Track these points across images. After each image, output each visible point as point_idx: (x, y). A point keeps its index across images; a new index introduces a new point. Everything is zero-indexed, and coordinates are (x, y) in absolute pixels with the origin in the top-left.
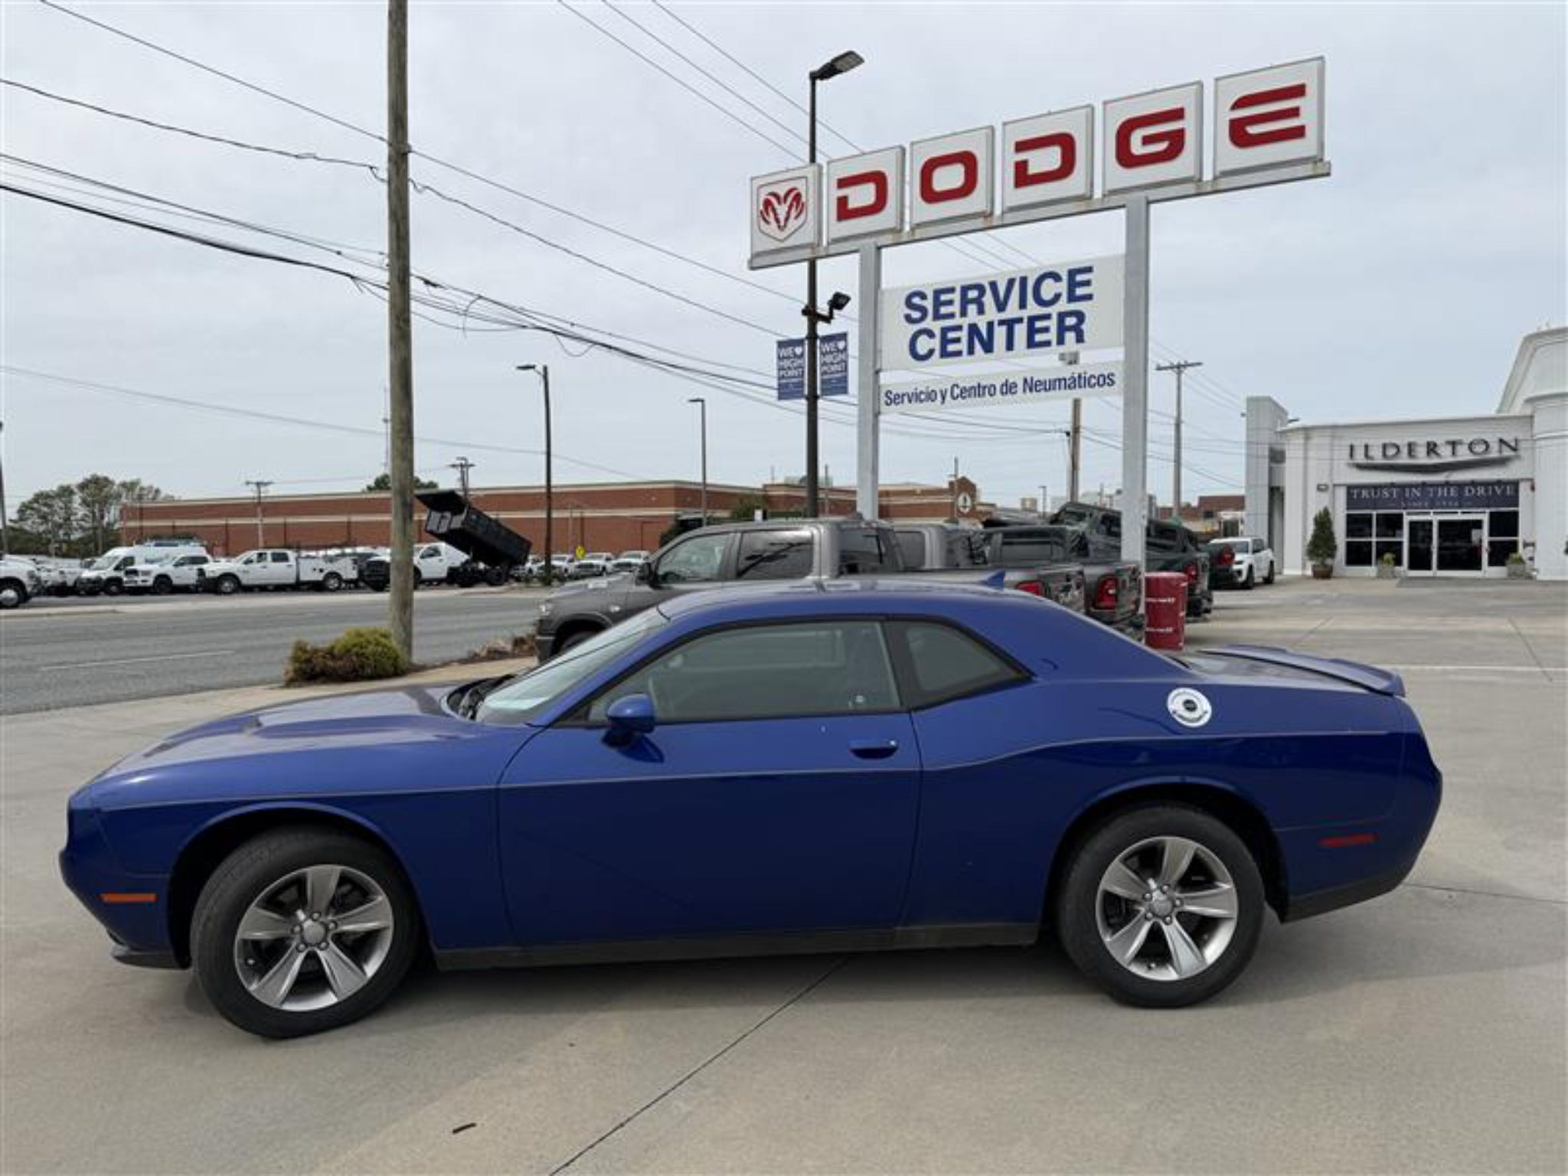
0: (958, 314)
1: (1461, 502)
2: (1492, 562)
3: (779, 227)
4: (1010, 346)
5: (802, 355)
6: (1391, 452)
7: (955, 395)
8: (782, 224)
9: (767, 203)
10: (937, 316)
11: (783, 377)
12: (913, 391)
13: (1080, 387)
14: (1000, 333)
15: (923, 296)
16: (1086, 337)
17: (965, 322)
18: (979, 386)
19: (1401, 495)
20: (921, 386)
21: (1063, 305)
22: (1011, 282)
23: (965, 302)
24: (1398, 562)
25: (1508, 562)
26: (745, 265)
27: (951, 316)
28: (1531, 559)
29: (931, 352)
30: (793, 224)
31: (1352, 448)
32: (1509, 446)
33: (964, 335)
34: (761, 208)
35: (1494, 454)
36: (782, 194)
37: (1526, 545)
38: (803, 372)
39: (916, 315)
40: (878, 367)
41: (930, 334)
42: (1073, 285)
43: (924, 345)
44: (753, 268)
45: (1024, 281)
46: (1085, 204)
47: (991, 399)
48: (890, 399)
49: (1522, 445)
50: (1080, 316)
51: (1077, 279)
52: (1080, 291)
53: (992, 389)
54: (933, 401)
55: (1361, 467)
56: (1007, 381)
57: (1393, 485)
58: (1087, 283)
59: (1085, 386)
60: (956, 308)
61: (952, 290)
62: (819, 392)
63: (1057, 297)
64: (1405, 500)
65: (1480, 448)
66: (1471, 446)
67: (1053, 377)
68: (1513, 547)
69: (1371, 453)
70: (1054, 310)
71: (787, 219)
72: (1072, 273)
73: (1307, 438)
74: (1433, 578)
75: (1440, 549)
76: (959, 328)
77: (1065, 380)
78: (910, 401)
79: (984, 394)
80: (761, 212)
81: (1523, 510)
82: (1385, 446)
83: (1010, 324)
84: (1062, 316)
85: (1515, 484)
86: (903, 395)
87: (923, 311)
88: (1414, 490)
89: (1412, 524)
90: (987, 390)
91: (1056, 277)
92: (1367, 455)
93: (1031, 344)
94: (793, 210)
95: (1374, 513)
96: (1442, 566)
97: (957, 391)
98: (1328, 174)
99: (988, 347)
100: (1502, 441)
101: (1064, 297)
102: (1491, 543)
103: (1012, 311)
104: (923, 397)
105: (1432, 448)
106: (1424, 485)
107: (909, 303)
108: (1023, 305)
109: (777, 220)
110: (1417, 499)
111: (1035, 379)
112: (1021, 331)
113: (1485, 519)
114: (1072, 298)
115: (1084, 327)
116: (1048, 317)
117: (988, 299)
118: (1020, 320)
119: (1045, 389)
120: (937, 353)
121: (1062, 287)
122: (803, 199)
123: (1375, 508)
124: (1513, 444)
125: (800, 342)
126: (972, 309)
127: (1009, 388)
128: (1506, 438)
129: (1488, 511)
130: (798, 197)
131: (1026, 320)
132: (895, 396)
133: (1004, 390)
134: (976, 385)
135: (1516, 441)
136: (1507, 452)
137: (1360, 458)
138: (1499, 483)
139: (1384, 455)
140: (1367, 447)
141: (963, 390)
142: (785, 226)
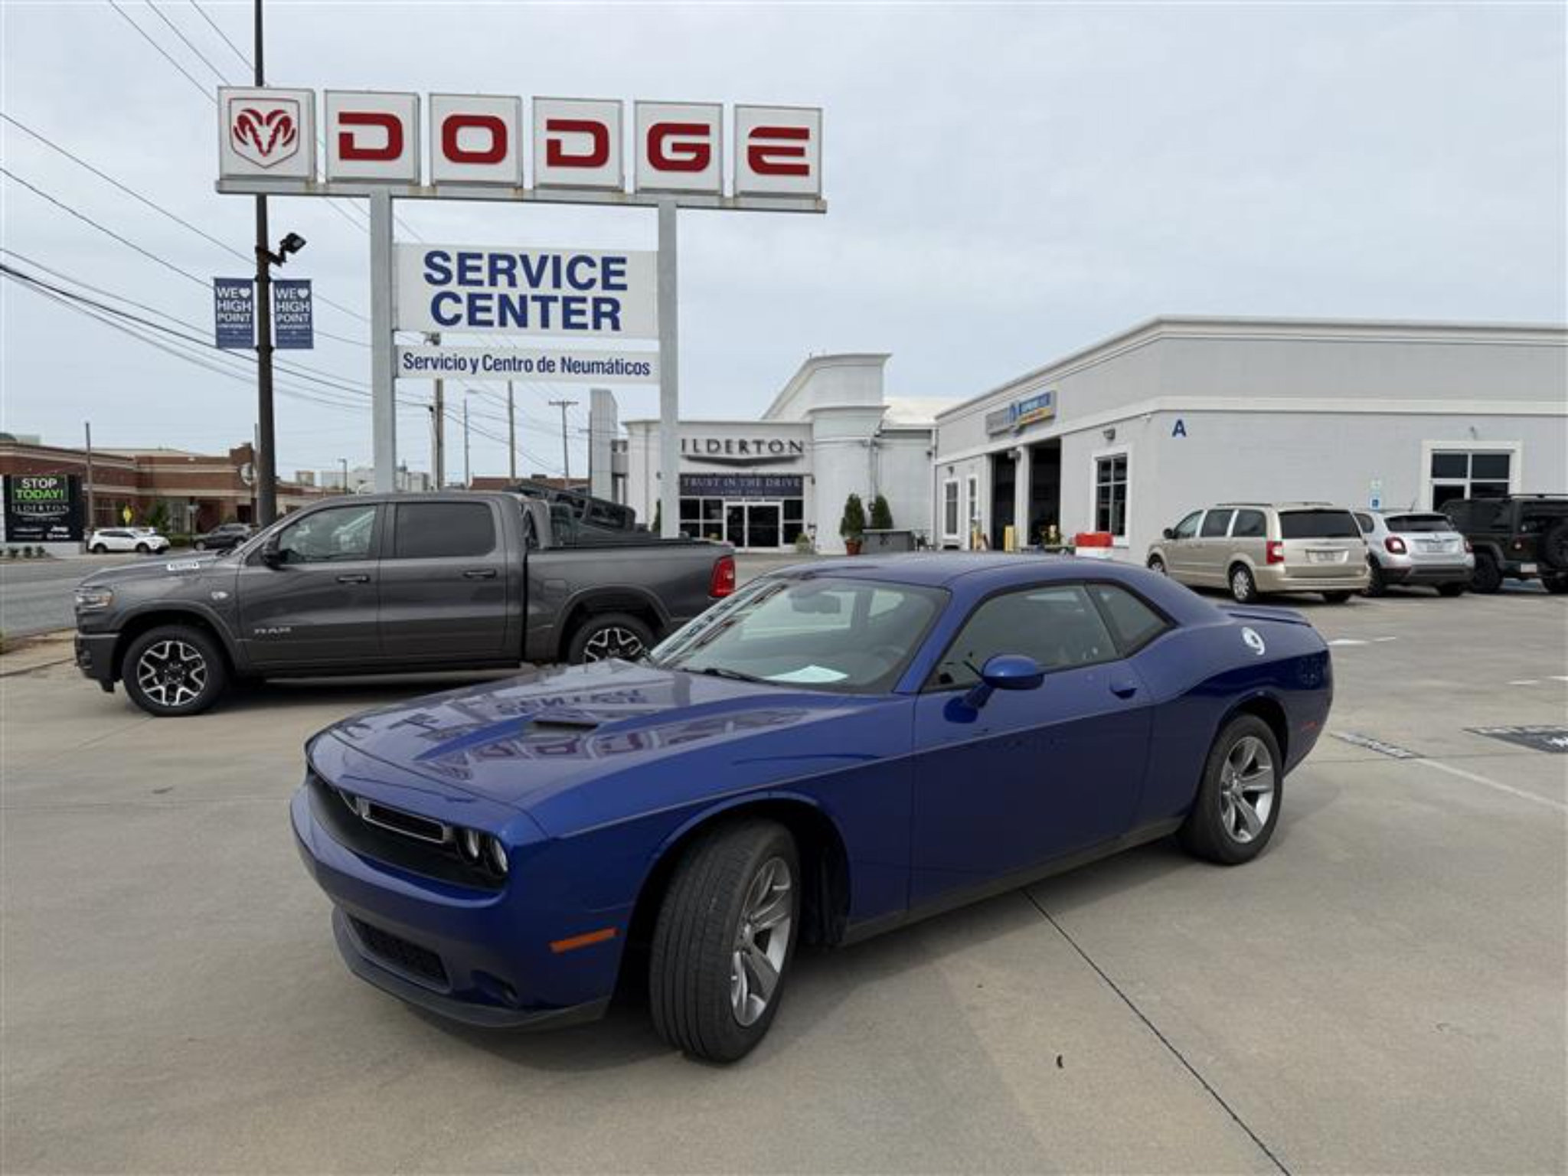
0: (486, 281)
1: (765, 491)
2: (787, 541)
3: (261, 150)
4: (545, 323)
5: (250, 298)
6: (713, 447)
7: (488, 366)
8: (265, 147)
9: (243, 121)
10: (462, 281)
11: (223, 321)
12: (438, 356)
13: (618, 373)
14: (534, 310)
15: (446, 258)
16: (621, 325)
17: (496, 292)
18: (514, 359)
19: (721, 483)
20: (447, 352)
21: (597, 291)
22: (543, 260)
23: (494, 272)
24: (720, 538)
25: (797, 541)
26: (213, 187)
27: (480, 283)
28: (813, 538)
29: (457, 318)
30: (279, 150)
31: (684, 441)
32: (797, 448)
33: (494, 304)
34: (235, 123)
35: (786, 453)
36: (264, 114)
37: (810, 527)
38: (251, 318)
39: (439, 276)
40: (394, 326)
41: (457, 299)
42: (607, 273)
43: (448, 309)
44: (221, 192)
45: (557, 260)
46: (615, 196)
47: (527, 374)
48: (410, 362)
49: (806, 447)
50: (616, 305)
51: (612, 267)
52: (614, 280)
53: (528, 364)
54: (463, 369)
55: (691, 459)
56: (544, 358)
57: (714, 476)
58: (621, 273)
59: (622, 373)
60: (484, 275)
61: (479, 256)
62: (273, 343)
63: (591, 283)
64: (724, 488)
65: (776, 448)
66: (771, 445)
67: (592, 360)
68: (799, 528)
69: (699, 447)
70: (590, 294)
71: (272, 143)
72: (607, 261)
73: (648, 431)
74: (746, 554)
75: (750, 529)
76: (489, 297)
77: (603, 364)
78: (435, 367)
79: (520, 369)
80: (236, 129)
81: (806, 498)
82: (709, 442)
83: (545, 301)
84: (598, 302)
85: (800, 478)
86: (427, 360)
87: (448, 274)
88: (730, 480)
89: (729, 508)
90: (523, 365)
91: (591, 263)
92: (695, 450)
93: (567, 324)
94: (280, 136)
95: (701, 498)
96: (752, 544)
97: (489, 363)
98: (824, 212)
99: (522, 321)
100: (792, 444)
101: (599, 283)
102: (786, 526)
103: (546, 288)
104: (450, 364)
105: (743, 446)
106: (737, 476)
107: (429, 260)
108: (557, 284)
109: (258, 143)
110: (733, 488)
111: (573, 360)
112: (556, 310)
113: (780, 505)
114: (607, 286)
115: (619, 315)
116: (583, 300)
117: (519, 271)
118: (555, 299)
119: (584, 372)
120: (464, 319)
121: (597, 273)
122: (294, 125)
123: (701, 495)
124: (799, 446)
125: (246, 283)
126: (502, 279)
127: (546, 366)
128: (797, 442)
129: (783, 499)
130: (286, 122)
131: (560, 299)
132: (416, 360)
133: (542, 367)
134: (510, 358)
135: (801, 443)
136: (796, 453)
137: (690, 451)
138: (790, 477)
139: (709, 450)
140: (695, 441)
141: (497, 362)
142: (269, 151)
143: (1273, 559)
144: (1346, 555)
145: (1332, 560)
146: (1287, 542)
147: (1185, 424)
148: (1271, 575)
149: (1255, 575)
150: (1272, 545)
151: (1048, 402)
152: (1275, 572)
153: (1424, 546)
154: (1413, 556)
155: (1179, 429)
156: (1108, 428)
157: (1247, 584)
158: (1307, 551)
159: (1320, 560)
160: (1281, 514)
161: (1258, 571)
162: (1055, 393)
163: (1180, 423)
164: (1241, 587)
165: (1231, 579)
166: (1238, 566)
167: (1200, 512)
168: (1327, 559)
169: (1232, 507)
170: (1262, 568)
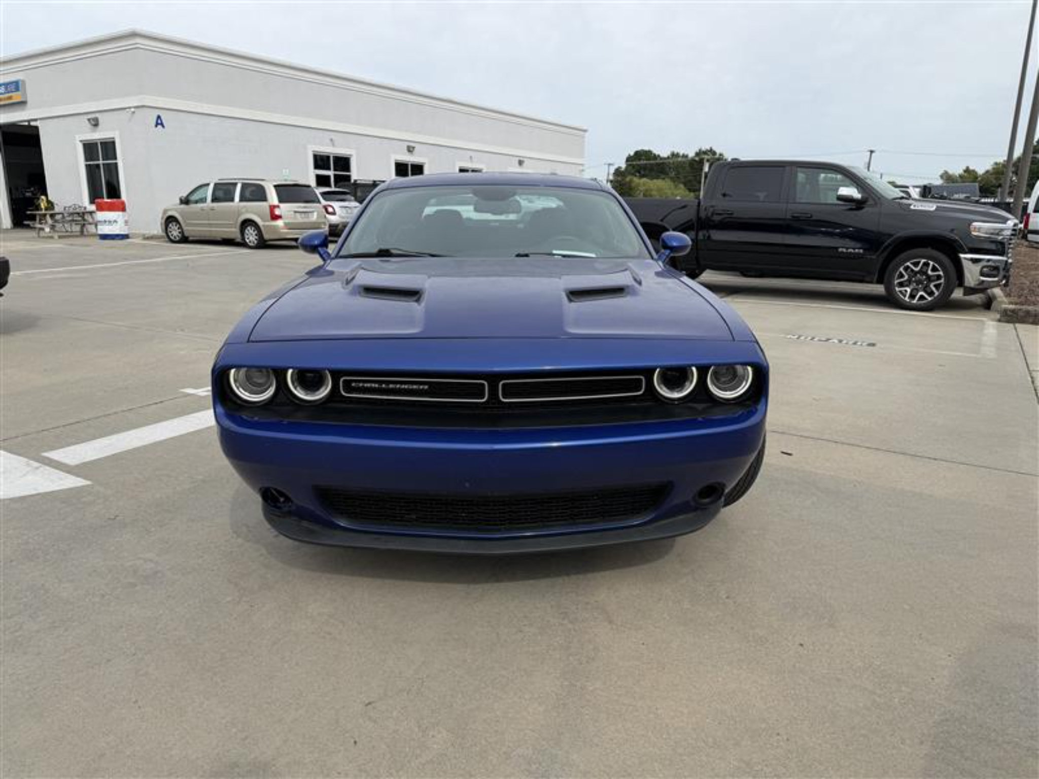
143: (275, 217)
144: (315, 214)
145: (308, 217)
146: (282, 205)
147: (162, 118)
148: (275, 228)
149: (262, 229)
150: (272, 208)
151: (17, 89)
152: (277, 226)
153: (344, 210)
154: (341, 217)
155: (159, 122)
156: (93, 116)
157: (256, 235)
158: (296, 212)
159: (302, 218)
160: (275, 186)
161: (264, 226)
162: (23, 82)
163: (159, 117)
164: (251, 236)
165: (242, 232)
166: (247, 223)
167: (208, 185)
168: (305, 217)
169: (237, 181)
170: (267, 223)
